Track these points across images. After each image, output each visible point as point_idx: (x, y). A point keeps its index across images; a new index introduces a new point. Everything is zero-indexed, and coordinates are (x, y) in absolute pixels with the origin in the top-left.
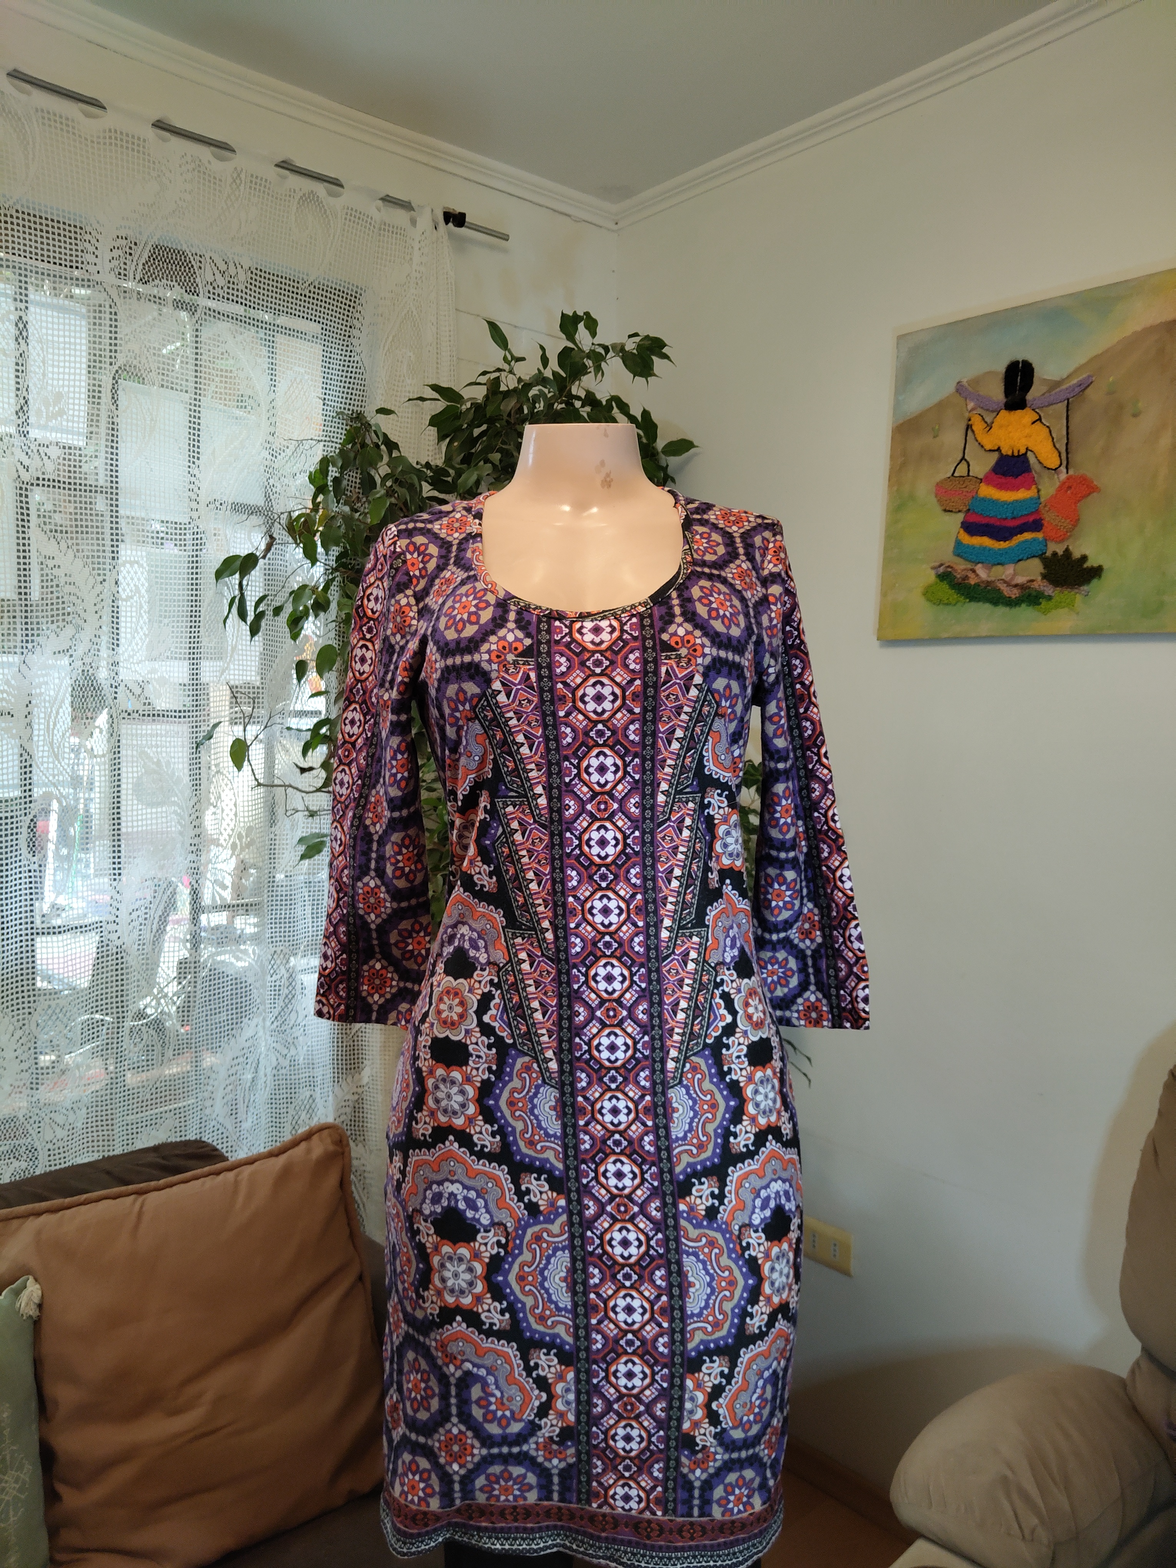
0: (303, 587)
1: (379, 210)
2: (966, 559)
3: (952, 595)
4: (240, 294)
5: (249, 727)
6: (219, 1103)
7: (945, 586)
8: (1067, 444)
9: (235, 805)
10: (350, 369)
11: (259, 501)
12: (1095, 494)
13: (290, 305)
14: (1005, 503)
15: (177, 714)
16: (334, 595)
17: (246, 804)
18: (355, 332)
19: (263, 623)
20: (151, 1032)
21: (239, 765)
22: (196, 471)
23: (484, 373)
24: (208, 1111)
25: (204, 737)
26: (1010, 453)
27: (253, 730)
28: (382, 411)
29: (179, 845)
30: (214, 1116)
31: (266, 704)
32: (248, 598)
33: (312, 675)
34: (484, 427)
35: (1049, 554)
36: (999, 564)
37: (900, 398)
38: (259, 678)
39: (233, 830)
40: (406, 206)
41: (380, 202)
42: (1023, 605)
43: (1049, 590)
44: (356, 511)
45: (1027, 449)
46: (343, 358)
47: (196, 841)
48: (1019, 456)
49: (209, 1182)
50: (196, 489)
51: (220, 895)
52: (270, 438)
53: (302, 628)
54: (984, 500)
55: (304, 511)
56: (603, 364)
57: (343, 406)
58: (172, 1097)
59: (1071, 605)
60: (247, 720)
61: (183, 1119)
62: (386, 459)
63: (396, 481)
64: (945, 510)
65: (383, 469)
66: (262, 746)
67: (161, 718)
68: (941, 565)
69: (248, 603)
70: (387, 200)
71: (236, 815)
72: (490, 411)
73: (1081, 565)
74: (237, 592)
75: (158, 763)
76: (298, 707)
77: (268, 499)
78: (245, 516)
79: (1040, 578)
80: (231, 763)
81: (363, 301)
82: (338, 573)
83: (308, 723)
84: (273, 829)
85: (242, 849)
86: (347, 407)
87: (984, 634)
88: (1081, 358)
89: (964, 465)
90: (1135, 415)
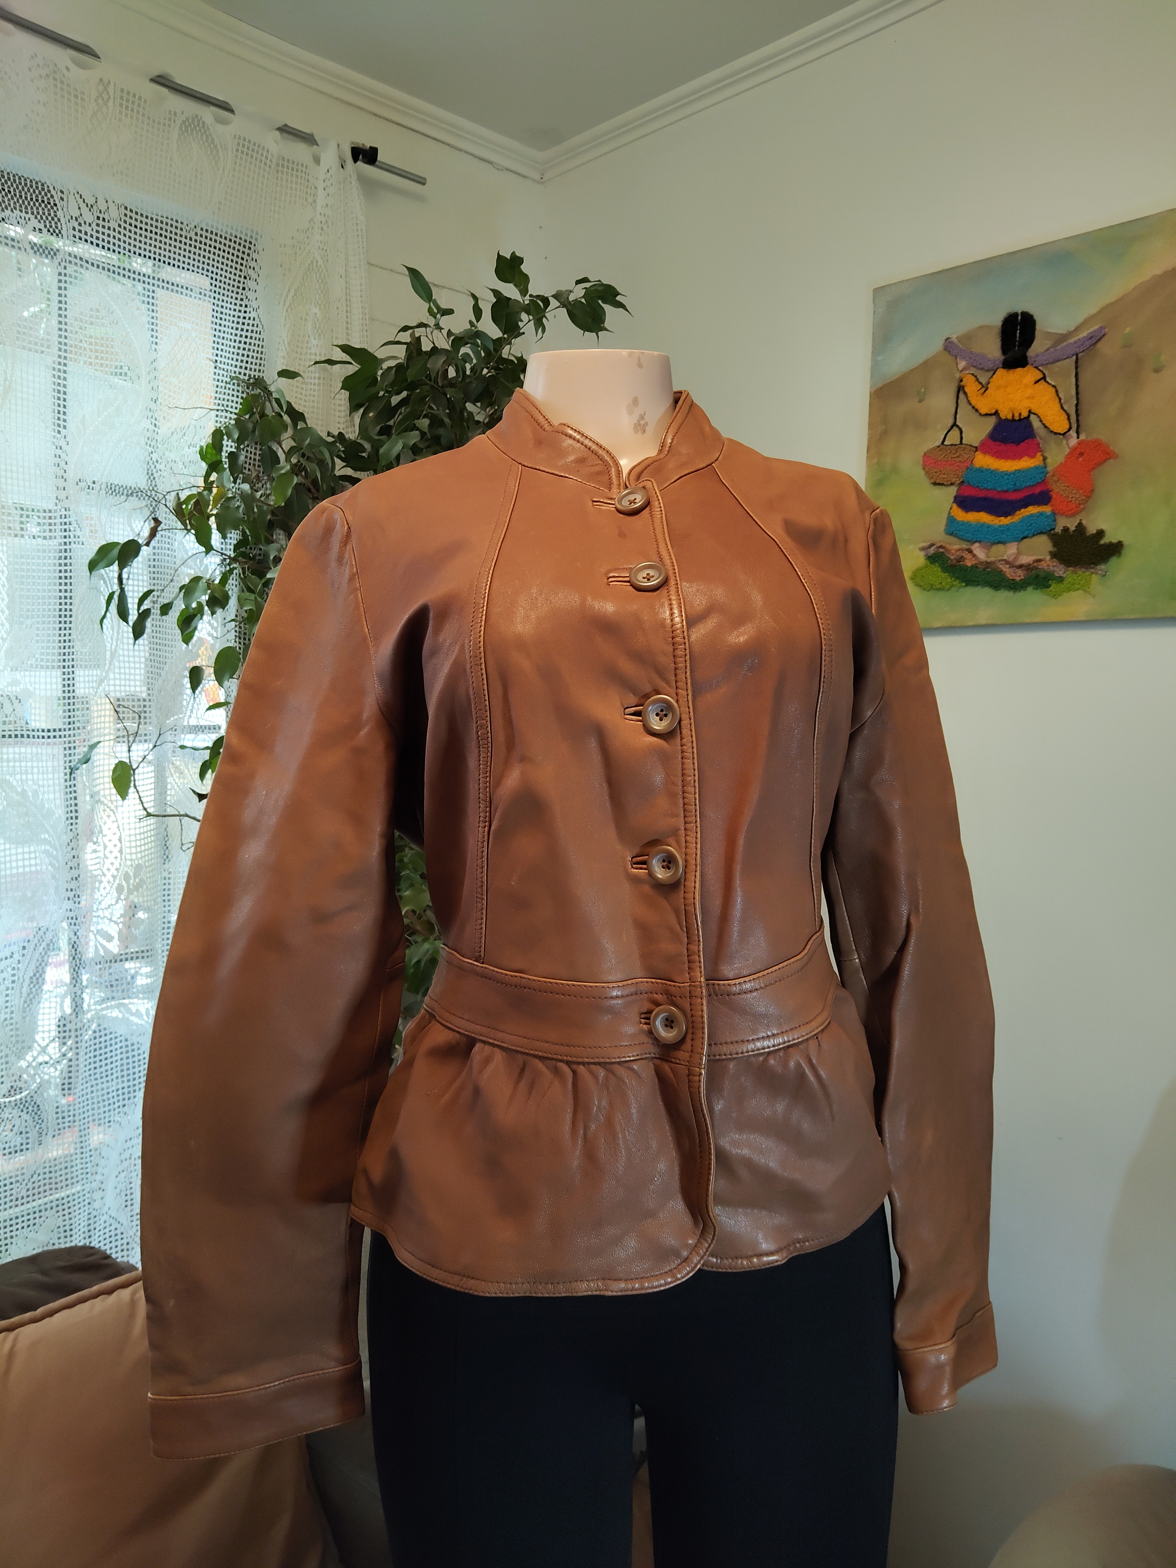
0: (196, 580)
1: (277, 143)
2: (961, 538)
3: (945, 578)
4: (112, 233)
5: (134, 747)
6: (110, 1194)
7: (936, 569)
8: (1077, 405)
9: (120, 840)
10: (245, 327)
11: (142, 482)
12: (1112, 460)
13: (172, 249)
14: (1006, 473)
15: (46, 734)
16: (233, 588)
17: (133, 838)
18: (250, 284)
19: (149, 623)
20: (25, 1116)
21: (123, 794)
22: (62, 443)
23: (405, 329)
24: (96, 1205)
25: (79, 760)
26: (1010, 417)
27: (139, 750)
28: (285, 374)
29: (52, 891)
30: (105, 1209)
31: (154, 720)
32: (129, 594)
33: (209, 682)
34: (404, 394)
35: (1059, 529)
36: (999, 542)
37: (879, 358)
38: (144, 689)
39: (117, 870)
40: (308, 139)
41: (278, 133)
42: (1030, 589)
43: (1059, 570)
44: (257, 491)
45: (1030, 412)
46: (236, 313)
47: (74, 884)
48: (1020, 420)
49: (99, 1304)
50: (62, 464)
51: (104, 947)
52: (152, 405)
53: (196, 628)
54: (980, 470)
55: (194, 491)
56: (544, 319)
57: (237, 370)
58: (53, 1186)
59: (1085, 588)
60: (131, 738)
61: (67, 1217)
62: (290, 432)
63: (303, 455)
64: (935, 484)
65: (288, 443)
66: (152, 768)
67: (25, 740)
68: (932, 545)
69: (130, 600)
70: (285, 130)
71: (121, 852)
72: (411, 375)
73: (1098, 542)
74: (116, 587)
75: (24, 793)
76: (193, 722)
77: (151, 476)
78: (123, 498)
79: (1048, 557)
80: (114, 791)
81: (259, 247)
82: (235, 565)
83: (208, 740)
84: (166, 866)
85: (130, 892)
86: (243, 371)
87: (983, 622)
88: (1090, 307)
89: (955, 433)
90: (1157, 371)
